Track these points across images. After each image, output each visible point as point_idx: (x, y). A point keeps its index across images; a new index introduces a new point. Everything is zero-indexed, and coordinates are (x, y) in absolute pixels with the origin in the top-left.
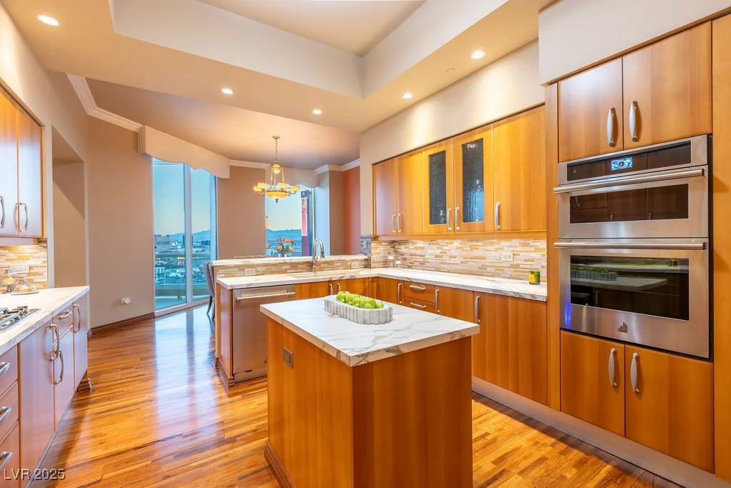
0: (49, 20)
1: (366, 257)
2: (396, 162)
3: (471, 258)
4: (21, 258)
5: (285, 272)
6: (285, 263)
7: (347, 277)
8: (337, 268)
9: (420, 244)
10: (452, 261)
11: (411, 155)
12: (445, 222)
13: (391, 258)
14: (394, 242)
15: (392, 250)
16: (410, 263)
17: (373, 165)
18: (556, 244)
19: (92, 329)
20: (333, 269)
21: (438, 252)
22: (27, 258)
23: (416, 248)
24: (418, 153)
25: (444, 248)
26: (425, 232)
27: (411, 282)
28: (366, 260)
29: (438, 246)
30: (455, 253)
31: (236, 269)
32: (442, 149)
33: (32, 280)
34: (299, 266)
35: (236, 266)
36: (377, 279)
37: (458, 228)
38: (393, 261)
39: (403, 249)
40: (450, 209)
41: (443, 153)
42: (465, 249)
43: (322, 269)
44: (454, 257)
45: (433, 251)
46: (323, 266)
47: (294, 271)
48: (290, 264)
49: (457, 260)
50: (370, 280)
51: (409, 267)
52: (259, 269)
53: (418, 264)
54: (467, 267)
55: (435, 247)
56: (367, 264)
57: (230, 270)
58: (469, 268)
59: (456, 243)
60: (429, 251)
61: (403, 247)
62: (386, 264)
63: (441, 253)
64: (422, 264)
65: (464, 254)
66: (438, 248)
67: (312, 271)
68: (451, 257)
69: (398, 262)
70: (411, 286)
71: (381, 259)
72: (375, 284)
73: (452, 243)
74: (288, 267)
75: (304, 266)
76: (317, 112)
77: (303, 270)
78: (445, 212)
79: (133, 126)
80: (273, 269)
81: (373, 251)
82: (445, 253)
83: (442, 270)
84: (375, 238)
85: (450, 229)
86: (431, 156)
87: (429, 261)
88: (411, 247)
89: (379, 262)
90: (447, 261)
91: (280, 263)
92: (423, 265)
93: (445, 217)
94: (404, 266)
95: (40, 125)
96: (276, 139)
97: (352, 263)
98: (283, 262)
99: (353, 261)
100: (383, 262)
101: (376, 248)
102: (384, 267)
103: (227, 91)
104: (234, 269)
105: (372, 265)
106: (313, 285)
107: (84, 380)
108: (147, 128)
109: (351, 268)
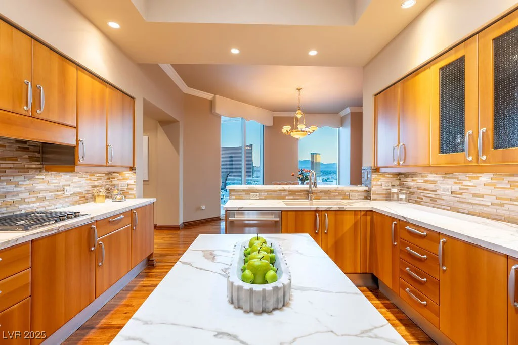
0: (114, 25)
1: (367, 189)
2: (399, 88)
3: (511, 200)
4: (124, 179)
5: (284, 198)
6: (284, 191)
7: (335, 207)
8: (334, 197)
9: (431, 177)
10: (477, 200)
11: (418, 74)
12: (463, 150)
13: (395, 191)
14: (400, 174)
15: (398, 183)
16: (418, 198)
17: (376, 95)
19: (184, 223)
20: (330, 198)
21: (456, 188)
22: (127, 179)
23: (425, 182)
24: (425, 70)
25: (465, 183)
27: (408, 223)
28: (366, 191)
29: (456, 180)
30: (481, 190)
31: (244, 193)
32: (459, 55)
33: (128, 192)
34: (297, 194)
35: (244, 191)
36: (371, 212)
37: (484, 158)
38: (397, 194)
39: (410, 182)
40: (471, 132)
41: (462, 60)
42: (498, 186)
43: (318, 198)
44: (482, 196)
45: (449, 187)
46: (319, 194)
47: (292, 197)
48: (289, 191)
49: (487, 201)
50: (363, 213)
51: (417, 202)
52: (262, 194)
53: (428, 200)
54: (502, 211)
55: (451, 181)
56: (368, 196)
57: (239, 193)
58: (508, 213)
59: (485, 178)
60: (443, 186)
61: (409, 180)
62: (389, 197)
63: (460, 189)
64: (433, 200)
65: (497, 192)
66: (455, 183)
67: (307, 198)
68: (475, 195)
69: (403, 196)
70: (408, 228)
71: (384, 192)
72: (369, 218)
73: (477, 178)
74: (287, 193)
75: (302, 194)
76: (313, 53)
77: (301, 197)
78: (463, 137)
79: (208, 96)
80: (274, 195)
81: (374, 183)
82: (467, 189)
83: (460, 210)
84: (376, 170)
85: (470, 158)
86: (442, 69)
87: (443, 197)
88: (420, 180)
89: (382, 194)
90: (470, 201)
91: (279, 190)
92: (435, 202)
93: (462, 143)
94: (409, 200)
95: (133, 98)
96: (299, 90)
97: (351, 194)
98: (282, 189)
99: (352, 191)
100: (386, 194)
101: (378, 180)
102: (386, 200)
103: (235, 51)
104: (242, 194)
105: (373, 197)
106: (299, 213)
107: (151, 259)
108: (217, 96)
109: (349, 199)
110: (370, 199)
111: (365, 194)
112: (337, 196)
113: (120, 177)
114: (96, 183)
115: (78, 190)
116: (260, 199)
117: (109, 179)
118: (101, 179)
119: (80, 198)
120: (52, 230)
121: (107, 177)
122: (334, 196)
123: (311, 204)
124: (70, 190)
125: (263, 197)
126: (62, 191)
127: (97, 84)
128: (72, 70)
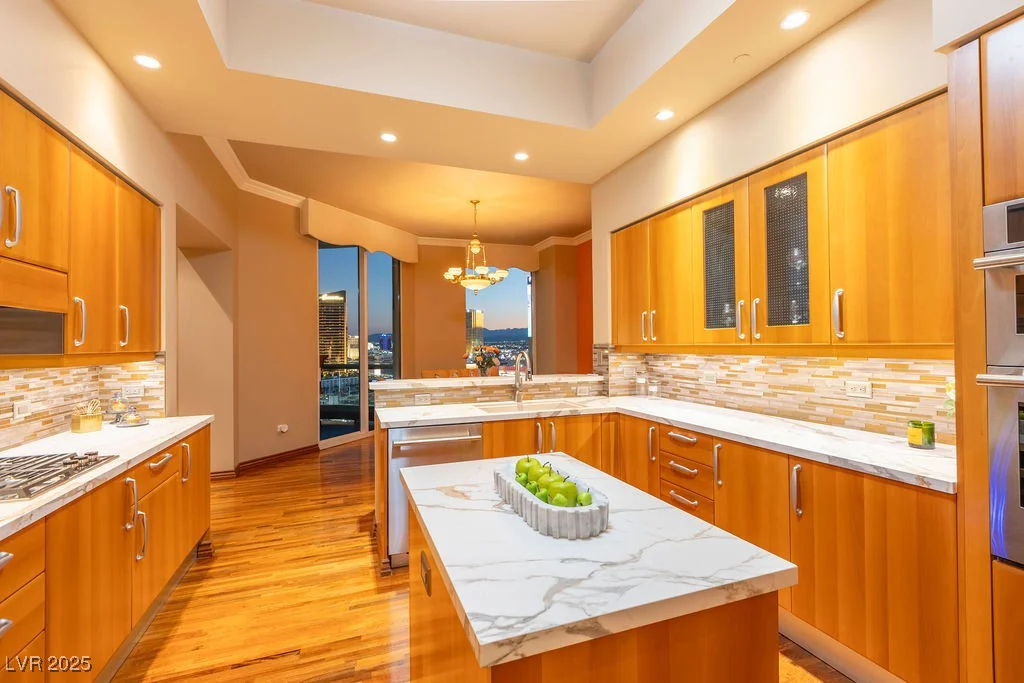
0: (148, 62)
1: (601, 378)
2: (648, 226)
3: (784, 388)
4: (134, 377)
5: (473, 400)
6: (474, 387)
7: (565, 411)
8: (554, 395)
9: (691, 359)
10: (747, 390)
11: (674, 213)
12: (733, 325)
13: (641, 380)
14: (647, 354)
15: (643, 368)
16: (674, 390)
17: (613, 232)
18: (979, 376)
19: (241, 464)
20: (548, 396)
21: (722, 374)
22: (142, 378)
23: (683, 366)
24: (684, 209)
25: (733, 368)
26: (698, 341)
27: (671, 427)
28: (600, 383)
29: (722, 364)
30: (754, 377)
31: (403, 395)
32: (727, 199)
33: (147, 406)
34: (495, 392)
35: (402, 391)
36: (616, 416)
37: (758, 336)
38: (646, 385)
39: (661, 366)
40: (742, 302)
41: (730, 206)
42: (770, 371)
43: (531, 397)
44: (752, 384)
45: (713, 373)
46: (531, 391)
47: (487, 399)
48: (482, 388)
49: (758, 390)
50: (604, 417)
51: (672, 397)
52: (435, 395)
53: (687, 392)
54: (776, 403)
55: (716, 365)
56: (603, 391)
57: (394, 396)
58: (781, 404)
59: (755, 361)
60: (706, 372)
61: (661, 363)
62: (633, 390)
63: (728, 375)
64: (694, 392)
65: (771, 379)
66: (722, 367)
67: (514, 400)
68: (746, 384)
69: (653, 389)
70: (671, 433)
71: (627, 382)
72: (612, 424)
73: (747, 361)
74: (479, 392)
75: (503, 392)
76: (521, 157)
77: (502, 398)
78: (733, 306)
79: (293, 200)
80: (456, 395)
81: (612, 369)
82: (736, 376)
83: (728, 405)
84: (617, 349)
85: (742, 336)
86: (707, 213)
87: (706, 388)
88: (676, 363)
89: (625, 386)
90: (739, 391)
91: (466, 387)
92: (696, 395)
93: (733, 315)
94: (662, 394)
95: (156, 204)
96: (475, 204)
97: (579, 388)
98: (471, 385)
99: (580, 384)
100: (629, 387)
101: (617, 364)
102: (630, 395)
103: (389, 138)
104: (400, 396)
105: (611, 391)
106: (510, 424)
107: (204, 542)
108: (310, 200)
109: (576, 396)
110: (607, 395)
111: (600, 388)
112: (559, 392)
113: (124, 374)
114: (72, 390)
115: (41, 407)
116: (433, 404)
117: (95, 378)
118: (80, 380)
119: (44, 423)
121: (94, 374)
122: (554, 393)
123: (520, 408)
124: (29, 405)
125: (438, 401)
126: (7, 411)
127: (101, 178)
128: (62, 150)
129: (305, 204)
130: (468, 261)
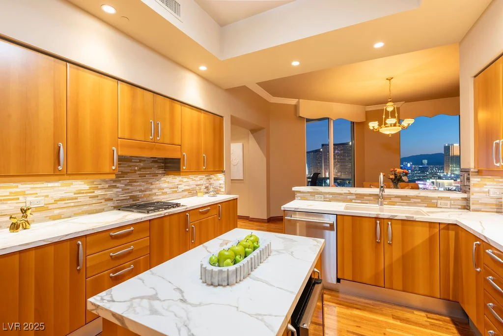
0: (203, 68)
1: (465, 196)
4: (218, 180)
6: (351, 194)
7: (402, 216)
8: (415, 204)
17: (475, 76)
19: (271, 217)
20: (409, 204)
27: (490, 245)
31: (309, 194)
33: (220, 190)
34: (365, 198)
35: (308, 192)
36: (455, 227)
43: (393, 204)
46: (393, 200)
48: (356, 194)
50: (442, 226)
52: (327, 196)
56: (465, 206)
57: (305, 194)
67: (378, 203)
70: (487, 251)
71: (493, 201)
72: (452, 234)
74: (354, 197)
75: (372, 198)
76: (379, 45)
77: (370, 201)
79: (293, 102)
80: (339, 197)
81: (473, 189)
89: (491, 205)
91: (345, 193)
95: (222, 117)
96: (390, 80)
97: (439, 202)
98: (348, 192)
99: (441, 198)
100: (496, 205)
101: (481, 186)
102: (497, 212)
103: (295, 63)
104: (307, 194)
105: (472, 207)
108: (301, 100)
109: (436, 207)
110: (469, 209)
111: (464, 203)
112: (419, 203)
113: (215, 178)
114: (199, 183)
115: (187, 188)
116: (324, 201)
117: (208, 179)
118: (202, 179)
119: (189, 193)
120: (161, 214)
121: (207, 178)
122: (415, 203)
123: (382, 210)
124: (182, 187)
125: (328, 200)
126: (176, 188)
127: (195, 113)
128: (178, 107)
129: (298, 102)
130: (384, 117)
